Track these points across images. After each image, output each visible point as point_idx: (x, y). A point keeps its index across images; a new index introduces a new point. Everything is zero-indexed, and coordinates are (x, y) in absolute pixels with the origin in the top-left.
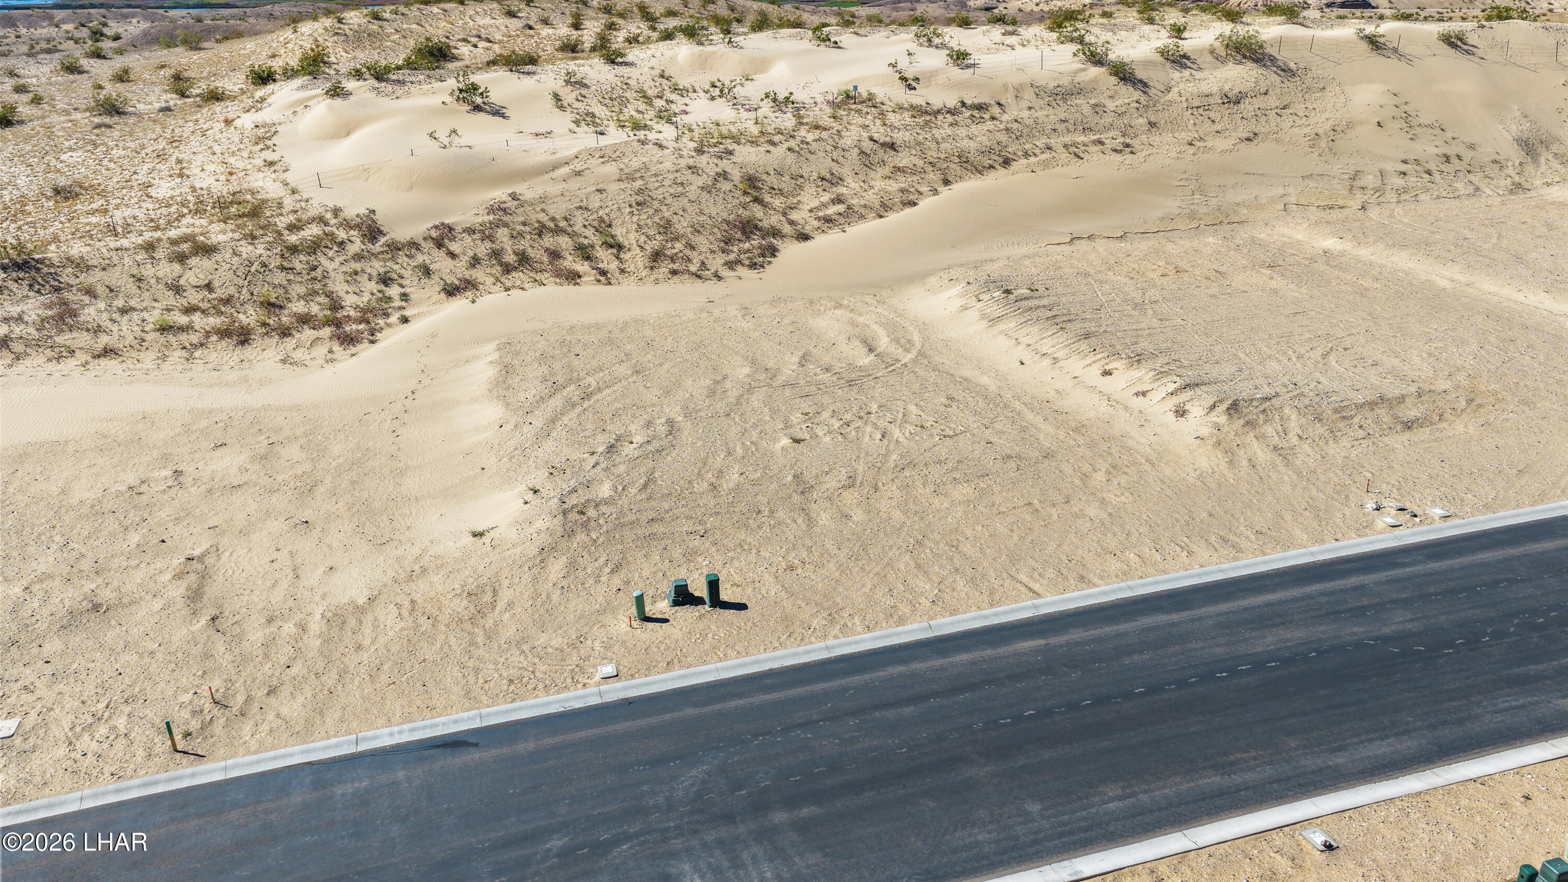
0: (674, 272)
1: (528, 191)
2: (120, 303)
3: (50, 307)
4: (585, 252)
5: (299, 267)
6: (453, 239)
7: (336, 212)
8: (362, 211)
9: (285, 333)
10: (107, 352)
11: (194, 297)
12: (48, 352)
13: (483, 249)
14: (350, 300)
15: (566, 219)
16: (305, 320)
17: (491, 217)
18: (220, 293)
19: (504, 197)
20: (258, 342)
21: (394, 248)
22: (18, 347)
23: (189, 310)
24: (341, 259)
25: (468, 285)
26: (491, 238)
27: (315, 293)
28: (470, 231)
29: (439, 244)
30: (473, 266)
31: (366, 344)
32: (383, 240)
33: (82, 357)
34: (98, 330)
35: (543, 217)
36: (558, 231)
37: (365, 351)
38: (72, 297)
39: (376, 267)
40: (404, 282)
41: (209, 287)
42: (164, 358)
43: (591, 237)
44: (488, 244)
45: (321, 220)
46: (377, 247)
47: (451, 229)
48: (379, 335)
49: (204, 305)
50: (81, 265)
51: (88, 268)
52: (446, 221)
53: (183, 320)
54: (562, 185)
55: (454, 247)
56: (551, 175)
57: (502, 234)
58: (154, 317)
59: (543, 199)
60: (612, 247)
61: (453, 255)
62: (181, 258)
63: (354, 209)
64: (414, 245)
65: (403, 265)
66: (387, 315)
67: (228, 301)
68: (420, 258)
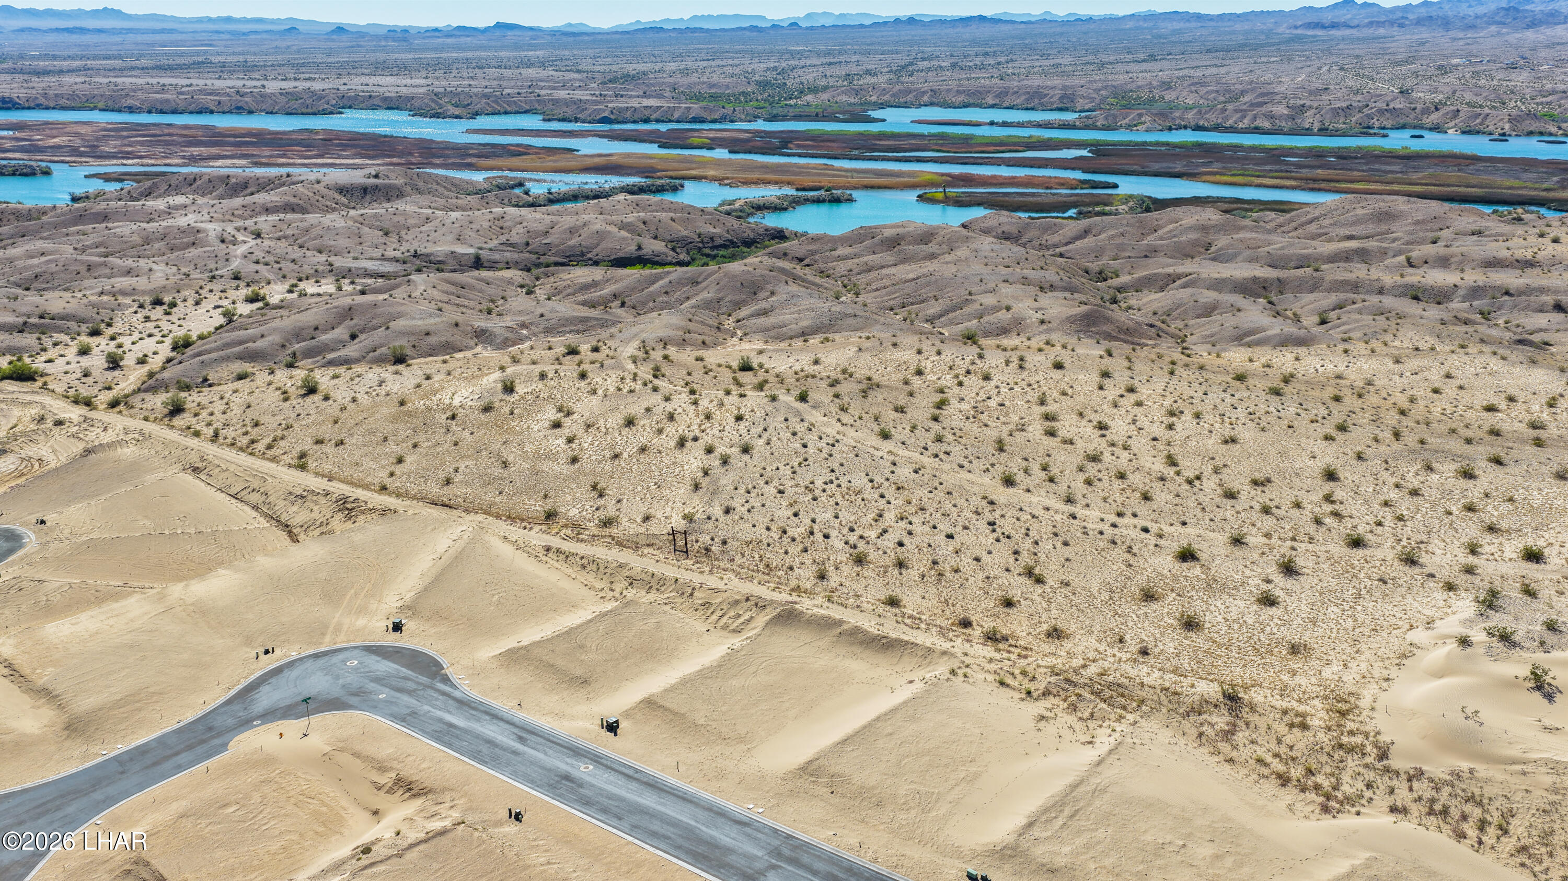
0: (1523, 865)
1: (1483, 770)
2: (1254, 736)
3: (1228, 724)
4: (1482, 825)
5: (1336, 756)
6: (1418, 780)
7: (1378, 733)
8: (1388, 740)
9: (1303, 790)
10: (1231, 761)
11: (1283, 750)
12: (1211, 749)
13: (1428, 794)
14: (1345, 788)
15: (1490, 799)
16: (1317, 787)
17: (1448, 777)
18: (1293, 754)
19: (1466, 769)
20: (1290, 788)
21: (1387, 770)
22: (1204, 739)
23: (1276, 755)
24: (1357, 762)
25: (1404, 811)
26: (1437, 789)
27: (1332, 775)
28: (1431, 780)
29: (1409, 780)
30: (1416, 801)
31: (1330, 816)
32: (1385, 762)
33: (1221, 758)
34: (1235, 747)
35: (1477, 792)
36: (1480, 804)
37: (1328, 822)
38: (1241, 723)
39: (1370, 775)
40: (1377, 792)
41: (1291, 748)
42: (1247, 776)
43: (1495, 817)
44: (1434, 793)
45: (1367, 735)
46: (1379, 765)
47: (1422, 774)
48: (1340, 815)
49: (1284, 756)
50: (1253, 708)
51: (1255, 711)
52: (1424, 768)
53: (1269, 758)
54: (1508, 777)
55: (1416, 785)
56: (1508, 767)
57: (1446, 790)
58: (1261, 752)
59: (1487, 781)
60: (1501, 829)
61: (1411, 789)
62: (1291, 726)
63: (1384, 738)
64: (1398, 774)
65: (1383, 783)
66: (1353, 806)
67: (1294, 759)
68: (1395, 783)
